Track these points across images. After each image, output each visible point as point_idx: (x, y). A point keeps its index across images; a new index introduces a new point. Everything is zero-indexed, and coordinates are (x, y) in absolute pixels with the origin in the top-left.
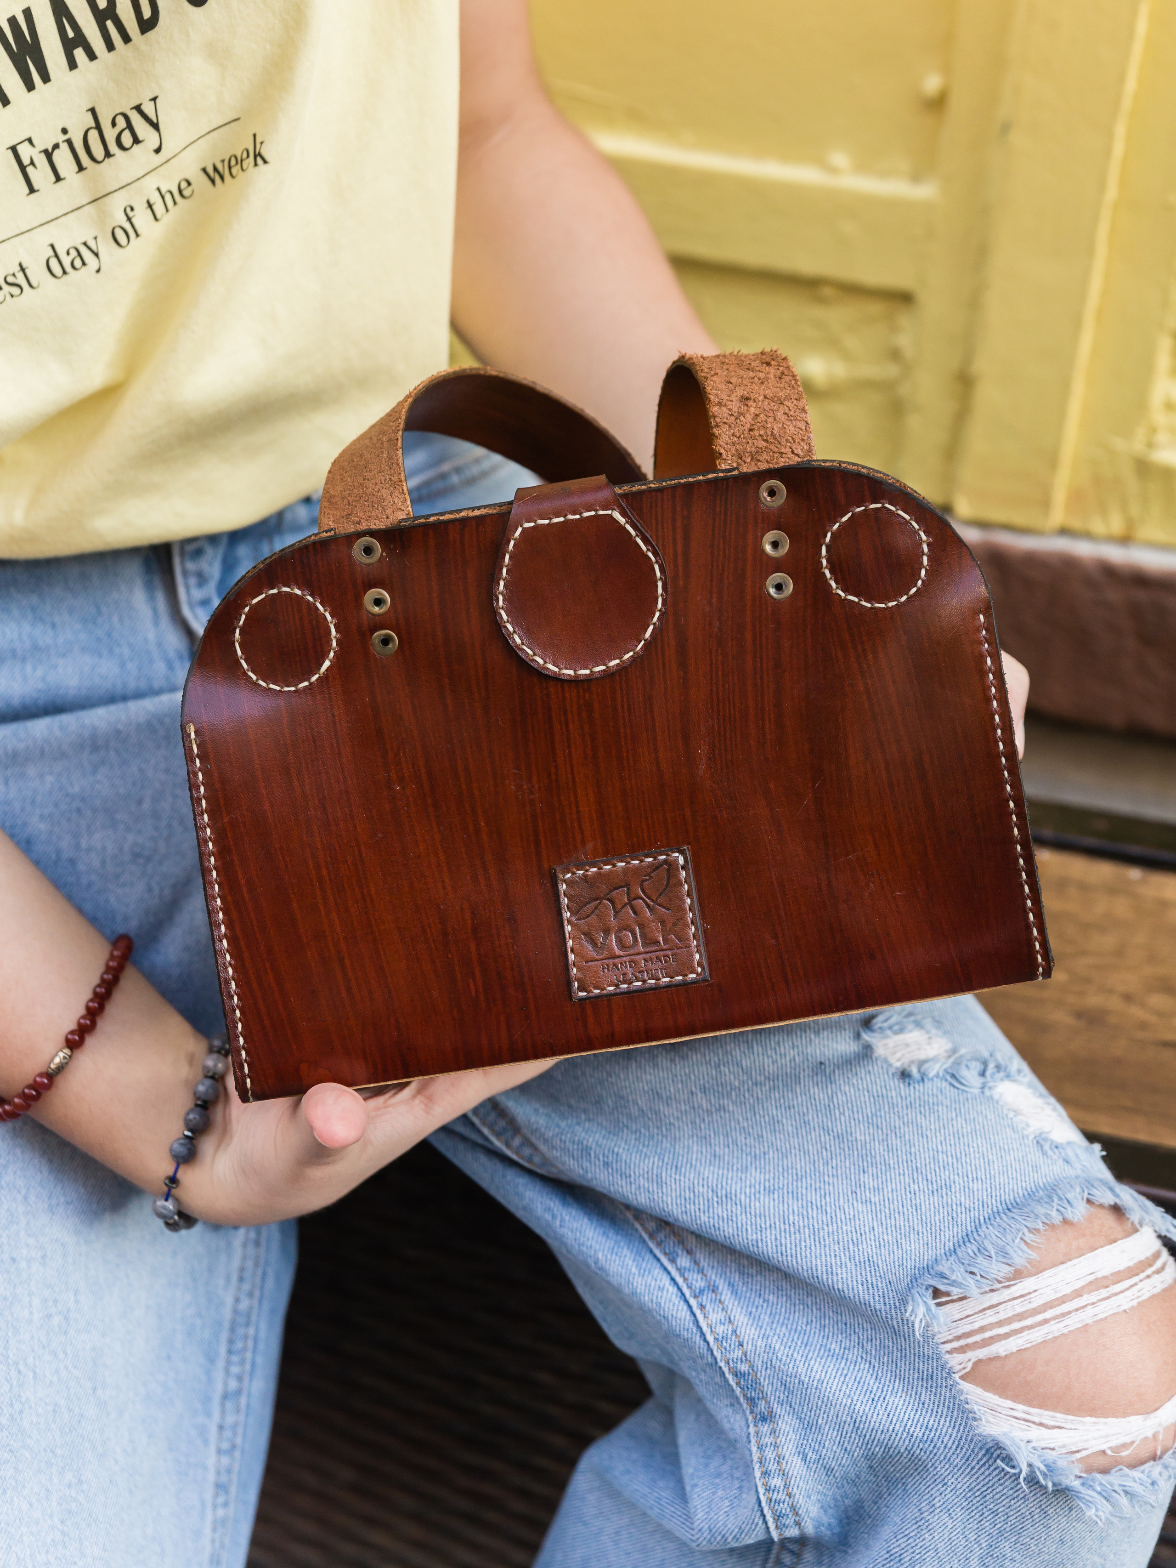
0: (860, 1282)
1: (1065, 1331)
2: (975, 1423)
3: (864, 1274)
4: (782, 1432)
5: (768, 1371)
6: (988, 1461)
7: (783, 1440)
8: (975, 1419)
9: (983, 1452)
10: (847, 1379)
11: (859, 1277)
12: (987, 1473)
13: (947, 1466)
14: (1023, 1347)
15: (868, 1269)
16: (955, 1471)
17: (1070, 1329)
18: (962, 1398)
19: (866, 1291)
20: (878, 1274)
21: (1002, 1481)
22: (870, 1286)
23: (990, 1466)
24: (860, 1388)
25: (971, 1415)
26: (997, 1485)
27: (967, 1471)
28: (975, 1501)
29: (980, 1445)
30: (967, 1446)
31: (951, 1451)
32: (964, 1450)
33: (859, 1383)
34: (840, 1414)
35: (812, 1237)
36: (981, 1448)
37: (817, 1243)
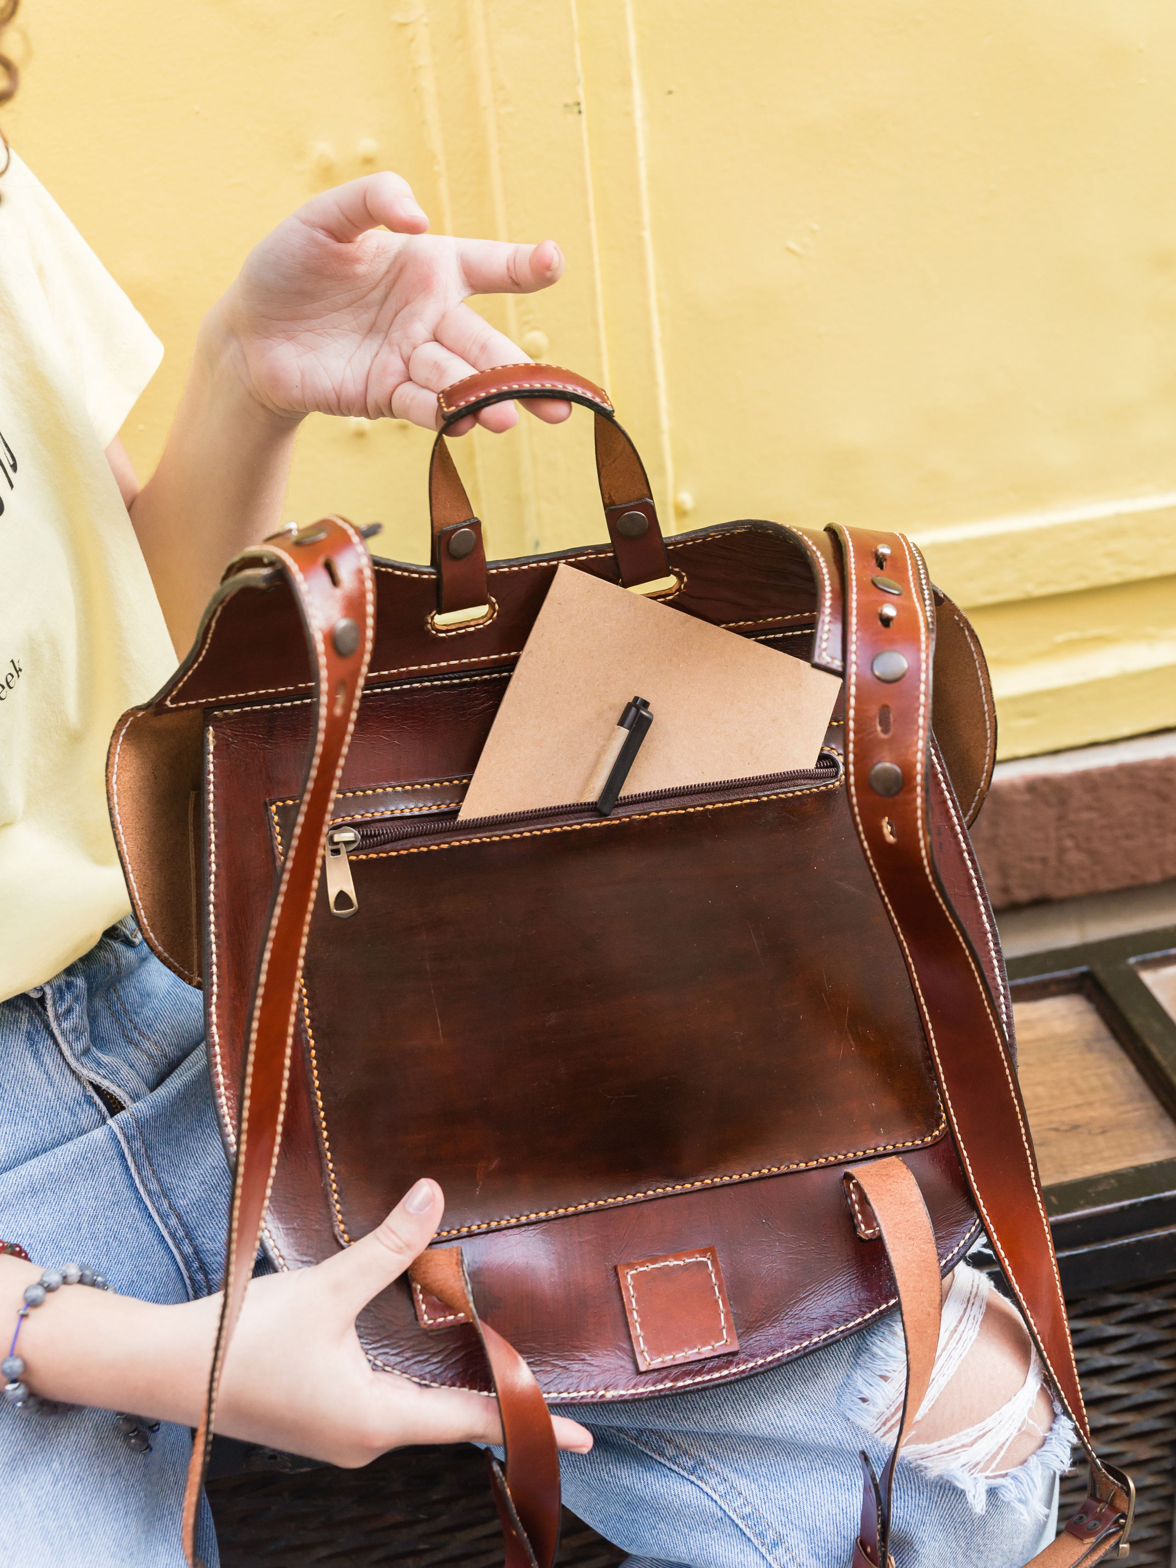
0: (803, 1414)
1: (949, 1379)
2: (923, 1473)
3: (803, 1407)
4: (793, 1546)
5: (767, 1504)
6: (944, 1492)
7: (797, 1551)
8: (921, 1471)
9: (938, 1488)
10: (824, 1484)
11: (801, 1411)
12: (947, 1500)
13: (919, 1511)
14: (930, 1406)
15: (804, 1402)
16: (926, 1511)
17: (951, 1375)
18: (905, 1462)
19: (810, 1419)
20: (813, 1403)
21: (959, 1501)
22: (811, 1414)
23: (947, 1495)
24: (835, 1486)
25: (917, 1470)
26: (957, 1505)
27: (934, 1506)
28: (947, 1523)
29: (933, 1485)
30: (925, 1490)
31: (917, 1499)
32: (925, 1493)
33: (833, 1482)
34: (830, 1510)
35: (757, 1395)
36: (936, 1487)
37: (762, 1398)
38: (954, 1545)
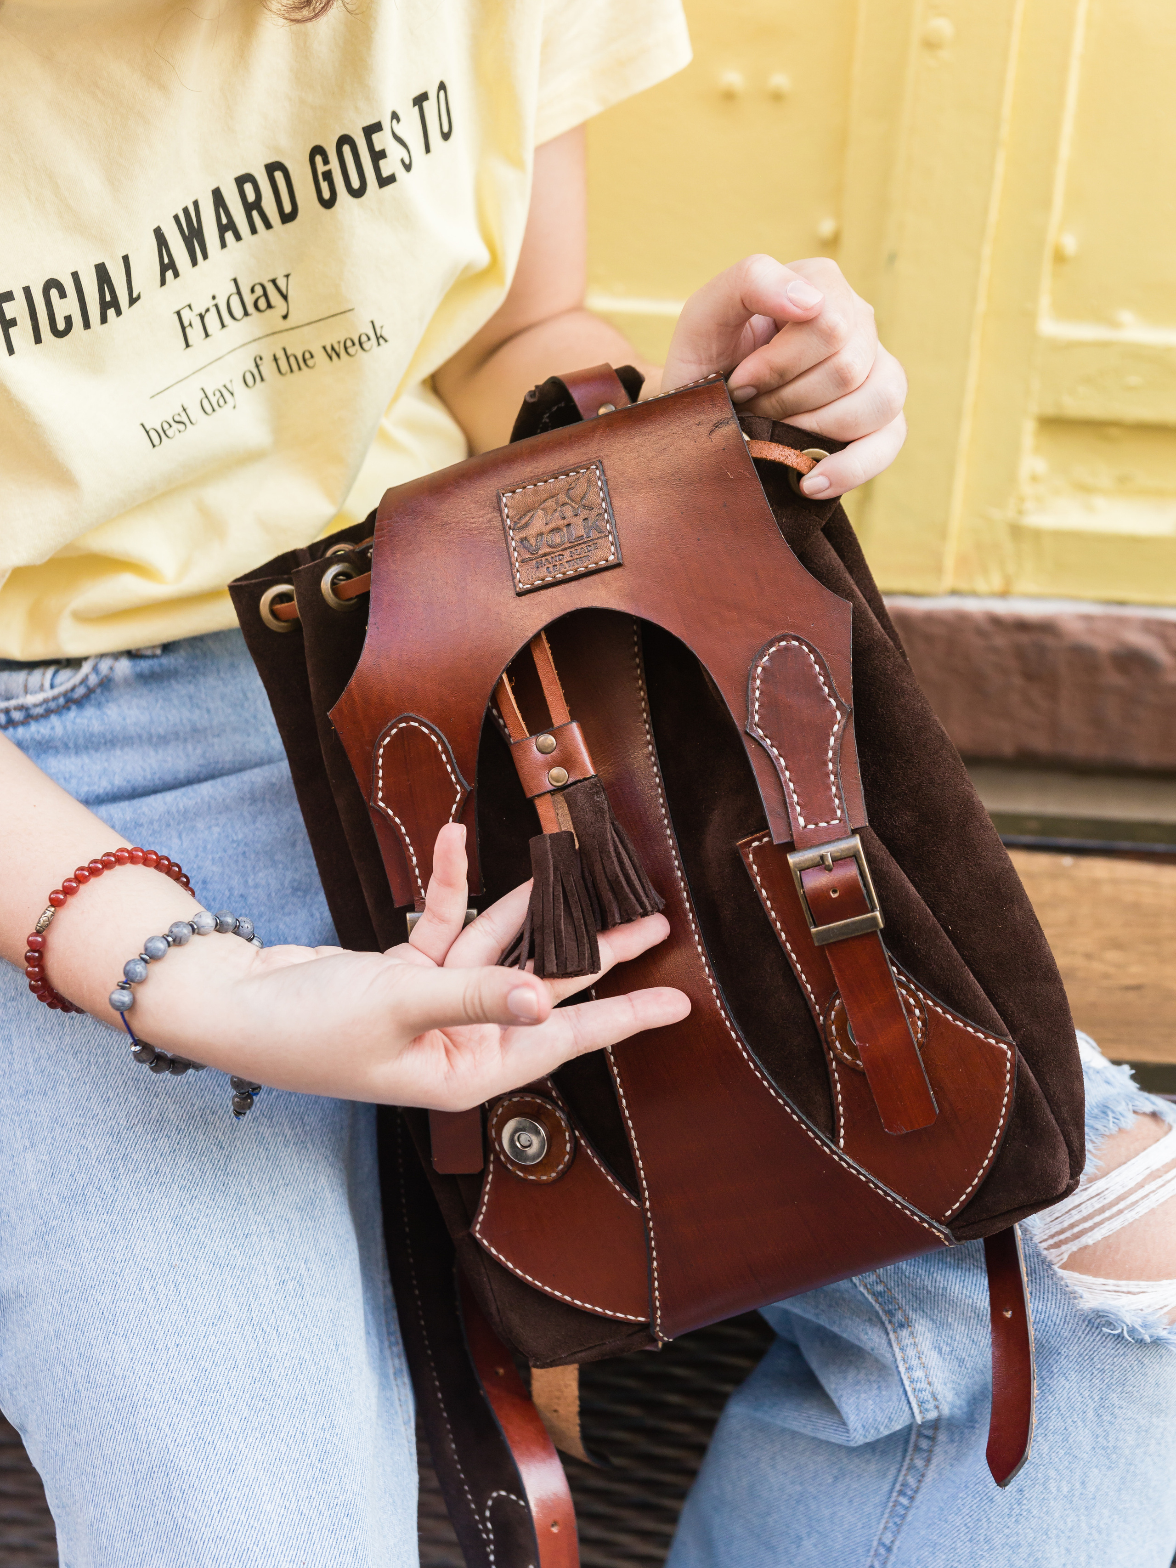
1: (1137, 1217)
2: (1076, 1301)
4: (919, 1332)
5: (900, 1287)
6: (1091, 1329)
7: (921, 1339)
8: (1075, 1298)
9: (1086, 1323)
10: (966, 1284)
12: (1092, 1339)
13: (1059, 1339)
14: (1106, 1235)
16: (1066, 1342)
17: (1141, 1214)
18: (1062, 1283)
21: (1104, 1344)
23: (1093, 1333)
24: (977, 1289)
25: (1072, 1295)
26: (1101, 1348)
27: (1076, 1341)
28: (1085, 1364)
29: (1083, 1318)
30: (1072, 1321)
31: (1060, 1327)
32: (1070, 1324)
33: (976, 1285)
34: (965, 1312)
36: (1084, 1321)
38: (1086, 1394)
